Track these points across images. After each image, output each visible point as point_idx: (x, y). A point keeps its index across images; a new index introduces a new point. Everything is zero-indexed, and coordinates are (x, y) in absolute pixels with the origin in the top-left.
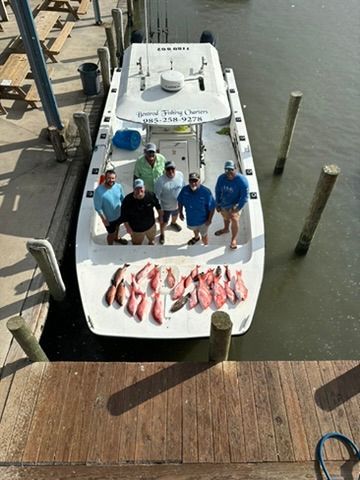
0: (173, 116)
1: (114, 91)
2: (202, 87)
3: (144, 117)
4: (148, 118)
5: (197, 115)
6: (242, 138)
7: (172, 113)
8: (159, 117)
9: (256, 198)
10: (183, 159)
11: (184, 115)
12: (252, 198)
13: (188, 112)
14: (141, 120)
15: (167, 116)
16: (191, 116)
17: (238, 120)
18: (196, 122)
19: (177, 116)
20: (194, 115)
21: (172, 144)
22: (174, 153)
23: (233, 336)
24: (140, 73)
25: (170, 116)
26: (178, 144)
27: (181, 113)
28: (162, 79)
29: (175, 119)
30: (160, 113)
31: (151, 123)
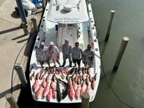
0: (68, 20)
1: (47, 10)
3: (57, 20)
4: (59, 20)
5: (77, 20)
6: (93, 28)
7: (67, 19)
8: (63, 21)
9: (98, 50)
10: (71, 35)
11: (72, 20)
12: (96, 50)
13: (73, 19)
15: (66, 20)
16: (74, 20)
17: (92, 22)
18: (76, 22)
19: (69, 20)
22: (68, 33)
23: (90, 102)
24: (56, 5)
25: (67, 20)
26: (69, 30)
27: (71, 19)
28: (64, 7)
29: (69, 21)
30: (63, 19)
31: (60, 23)
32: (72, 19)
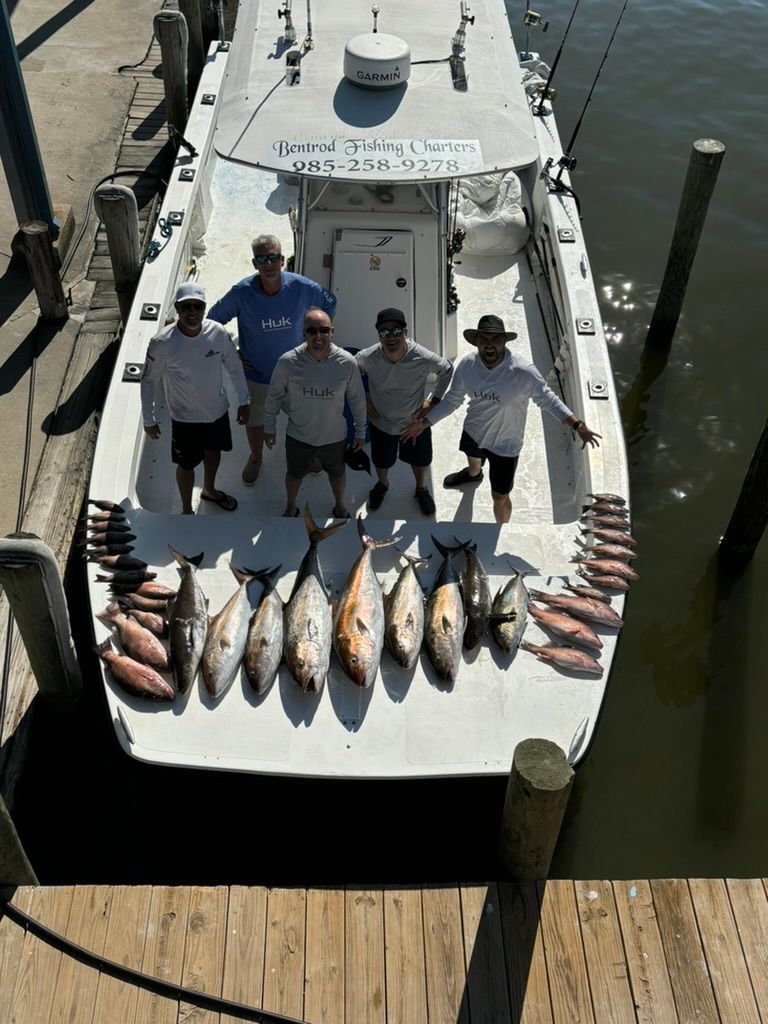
0: (377, 156)
2: (460, 82)
3: (297, 157)
4: (307, 157)
5: (446, 155)
7: (375, 146)
8: (338, 156)
9: (604, 398)
10: (401, 283)
11: (408, 155)
12: (593, 396)
13: (419, 146)
14: (287, 164)
15: (361, 155)
16: (429, 156)
18: (443, 173)
19: (391, 157)
20: (437, 155)
21: (372, 239)
24: (287, 40)
25: (369, 154)
26: (385, 241)
27: (399, 149)
28: (348, 53)
29: (383, 165)
30: (340, 146)
31: (315, 172)
32: (407, 150)
